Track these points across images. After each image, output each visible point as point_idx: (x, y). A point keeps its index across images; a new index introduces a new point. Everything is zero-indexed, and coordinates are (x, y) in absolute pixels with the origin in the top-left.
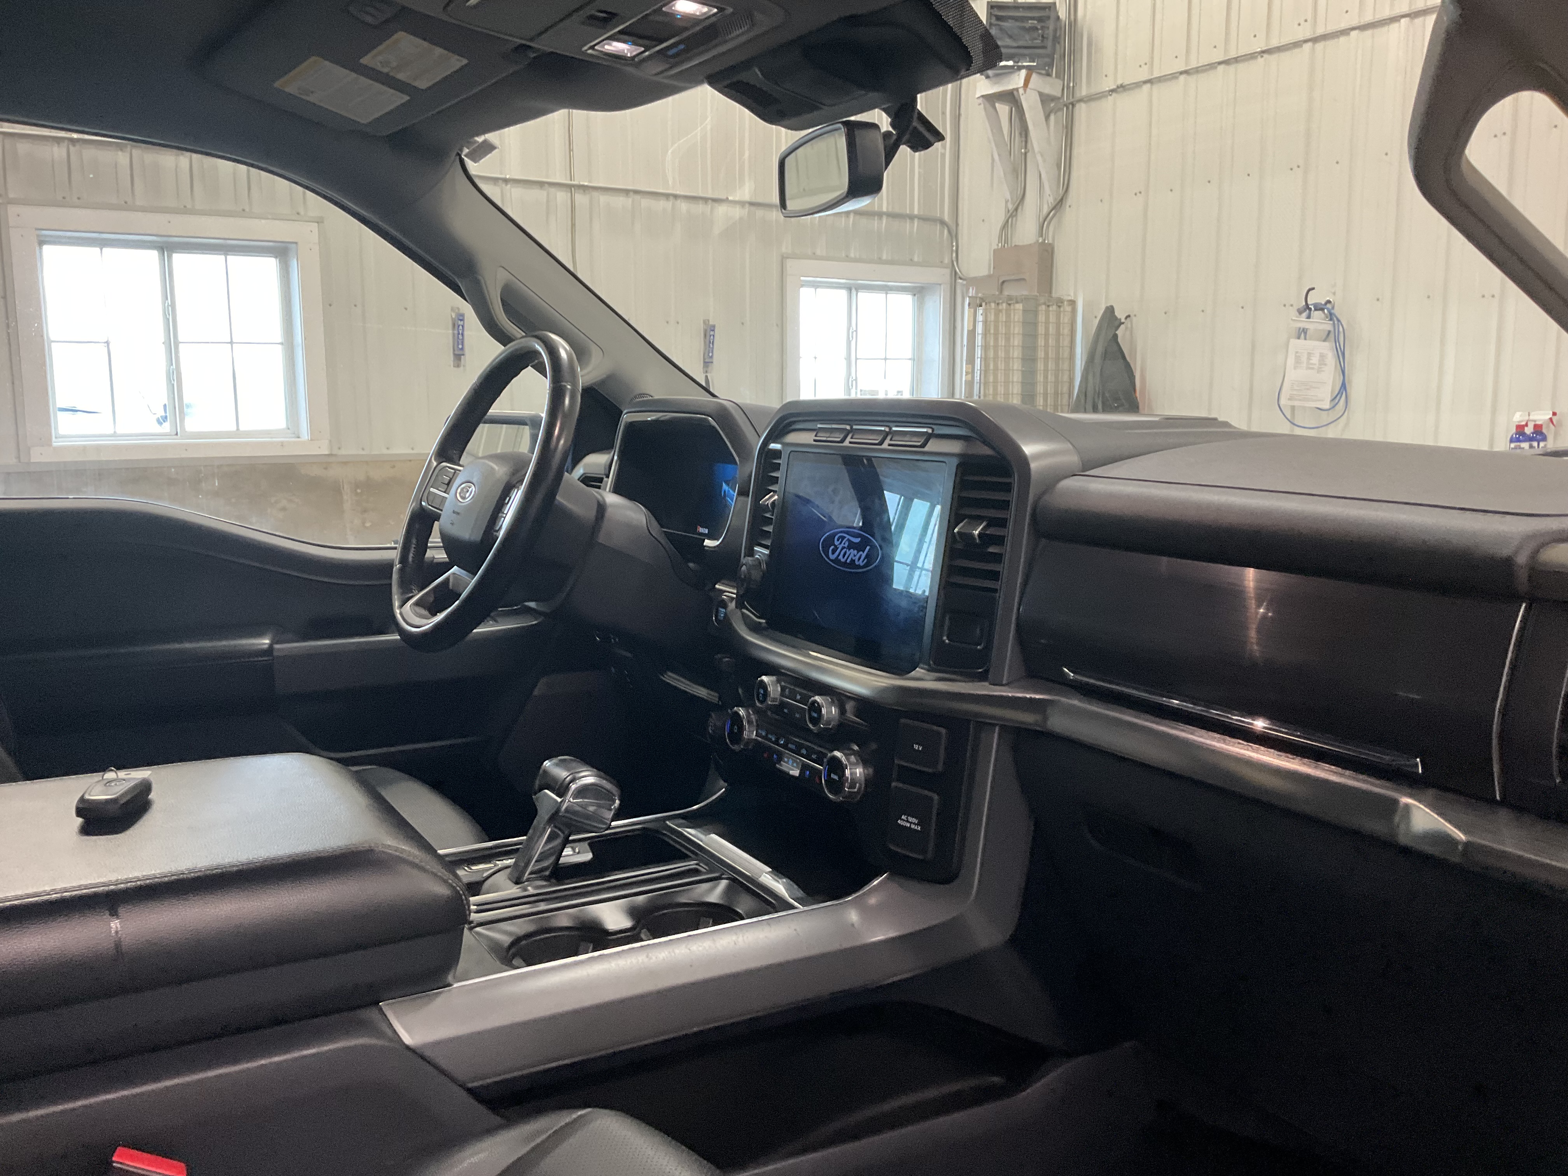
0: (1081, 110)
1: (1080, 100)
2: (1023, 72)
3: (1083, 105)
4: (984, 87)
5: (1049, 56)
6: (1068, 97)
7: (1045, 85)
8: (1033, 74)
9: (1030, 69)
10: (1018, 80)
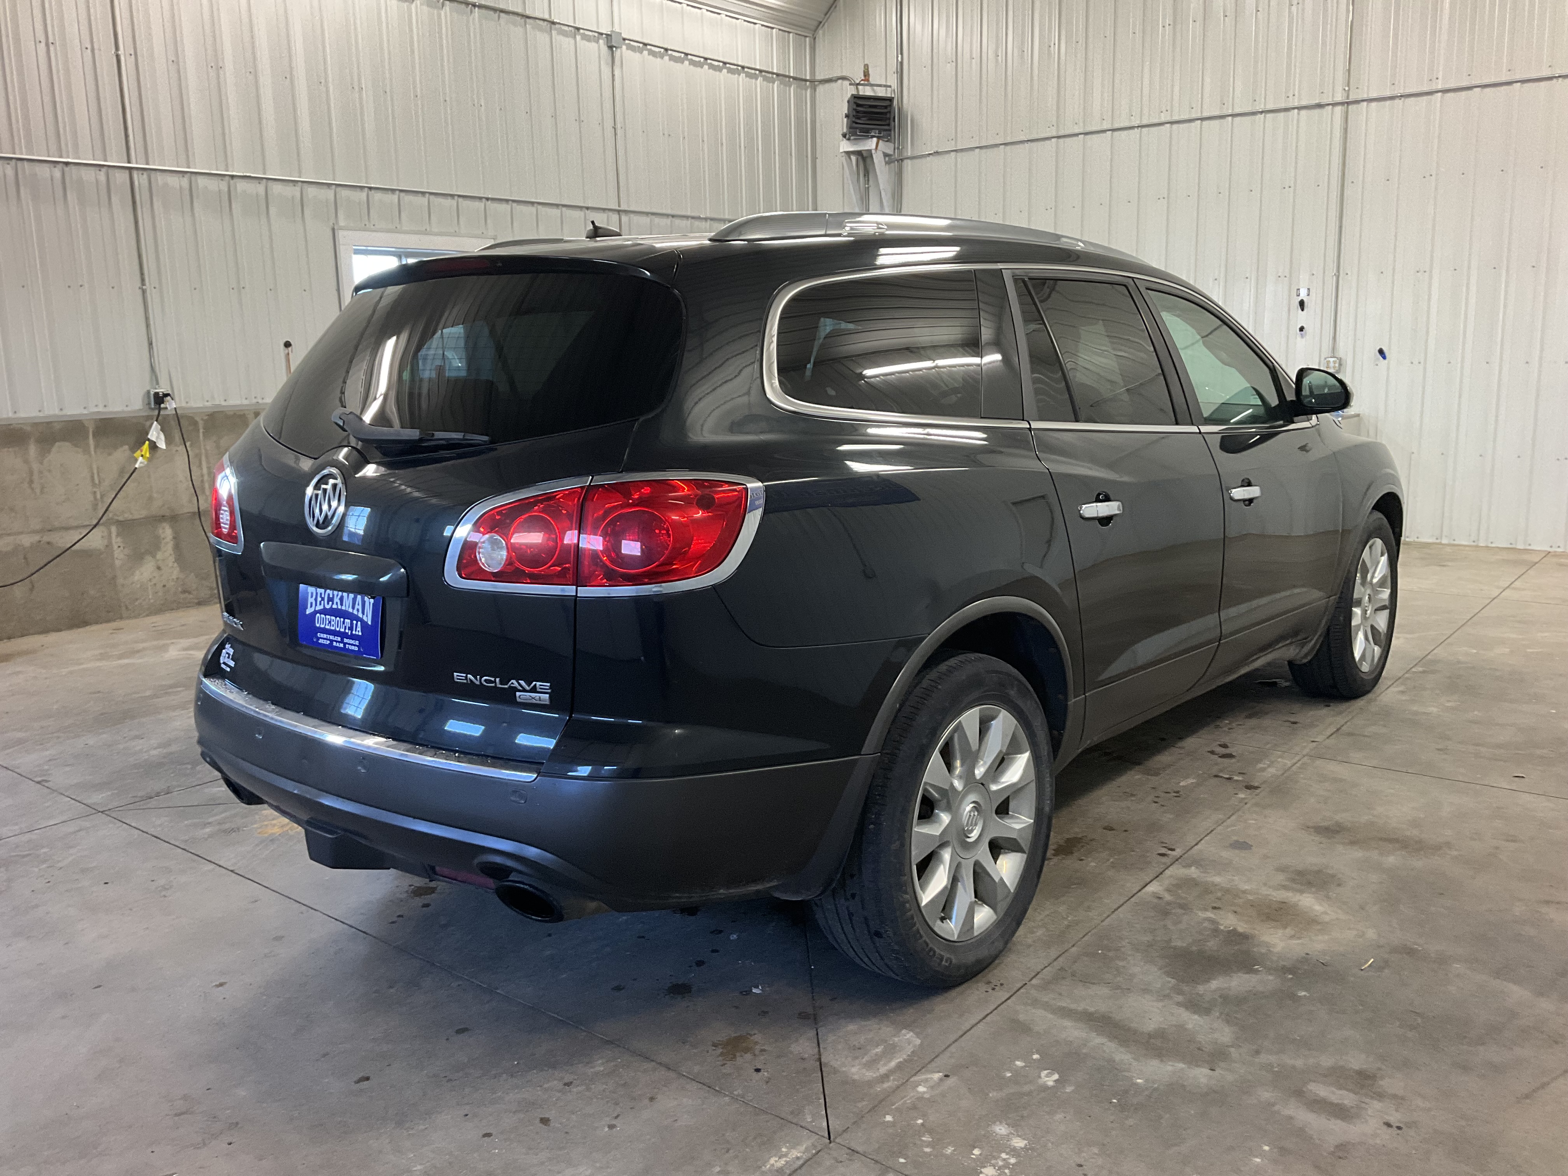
0: (908, 165)
1: (908, 158)
2: (875, 139)
3: (909, 161)
4: (846, 146)
5: (890, 130)
6: (899, 155)
7: (886, 147)
8: (880, 141)
9: (879, 138)
10: (871, 144)
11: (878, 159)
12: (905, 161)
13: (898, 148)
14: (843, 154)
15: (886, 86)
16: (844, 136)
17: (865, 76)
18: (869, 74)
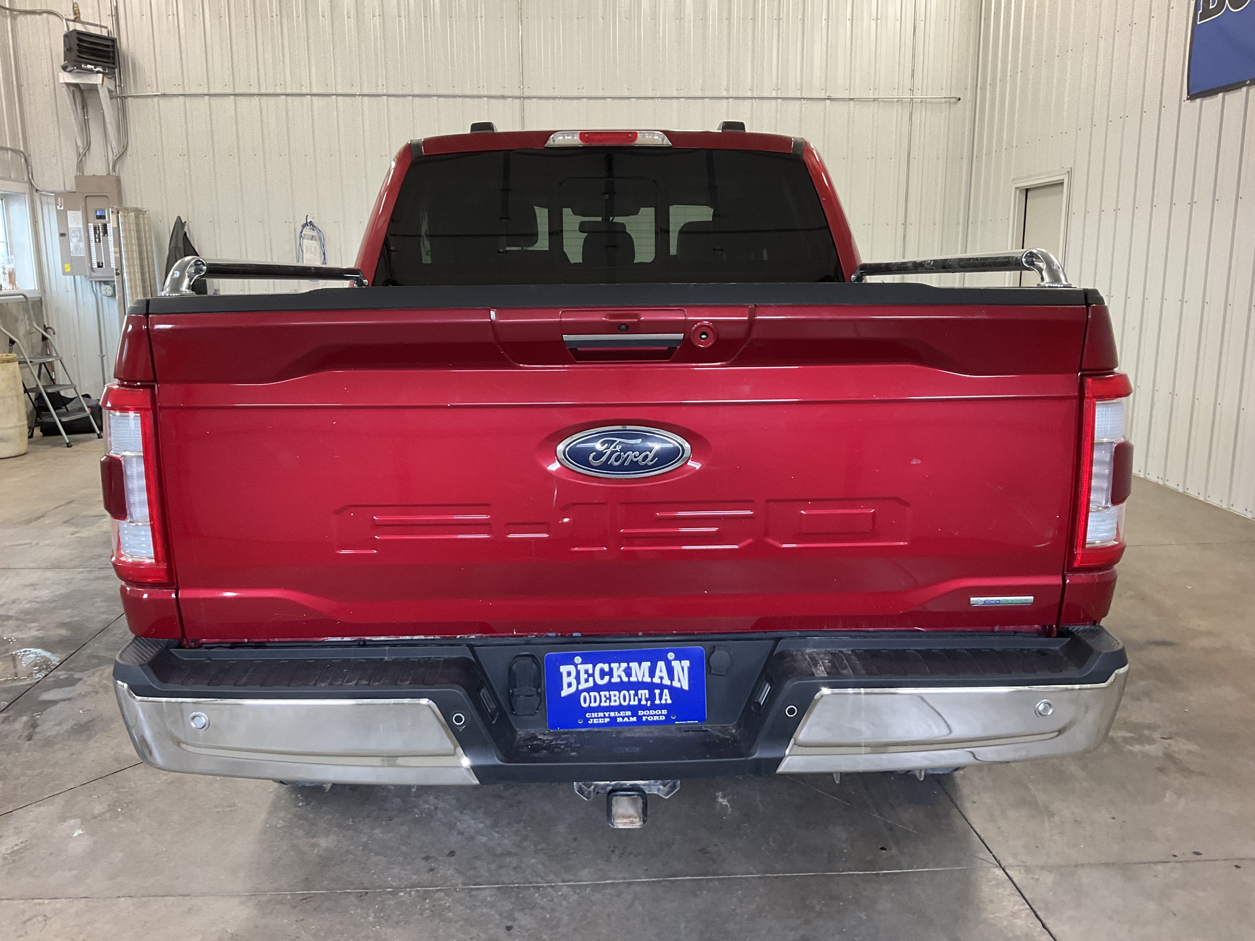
1: (131, 96)
2: (100, 75)
3: (133, 99)
4: (66, 78)
5: (114, 69)
6: (122, 91)
7: (109, 83)
8: (105, 78)
9: (103, 73)
10: (97, 79)
11: (103, 93)
12: (129, 99)
13: (120, 86)
14: (64, 85)
15: (101, 26)
16: (64, 68)
17: (75, 14)
18: (79, 13)
